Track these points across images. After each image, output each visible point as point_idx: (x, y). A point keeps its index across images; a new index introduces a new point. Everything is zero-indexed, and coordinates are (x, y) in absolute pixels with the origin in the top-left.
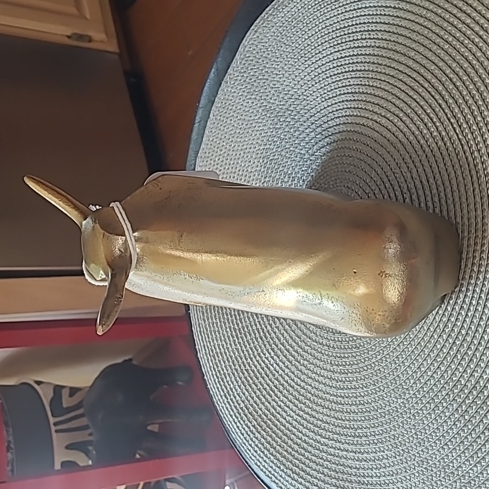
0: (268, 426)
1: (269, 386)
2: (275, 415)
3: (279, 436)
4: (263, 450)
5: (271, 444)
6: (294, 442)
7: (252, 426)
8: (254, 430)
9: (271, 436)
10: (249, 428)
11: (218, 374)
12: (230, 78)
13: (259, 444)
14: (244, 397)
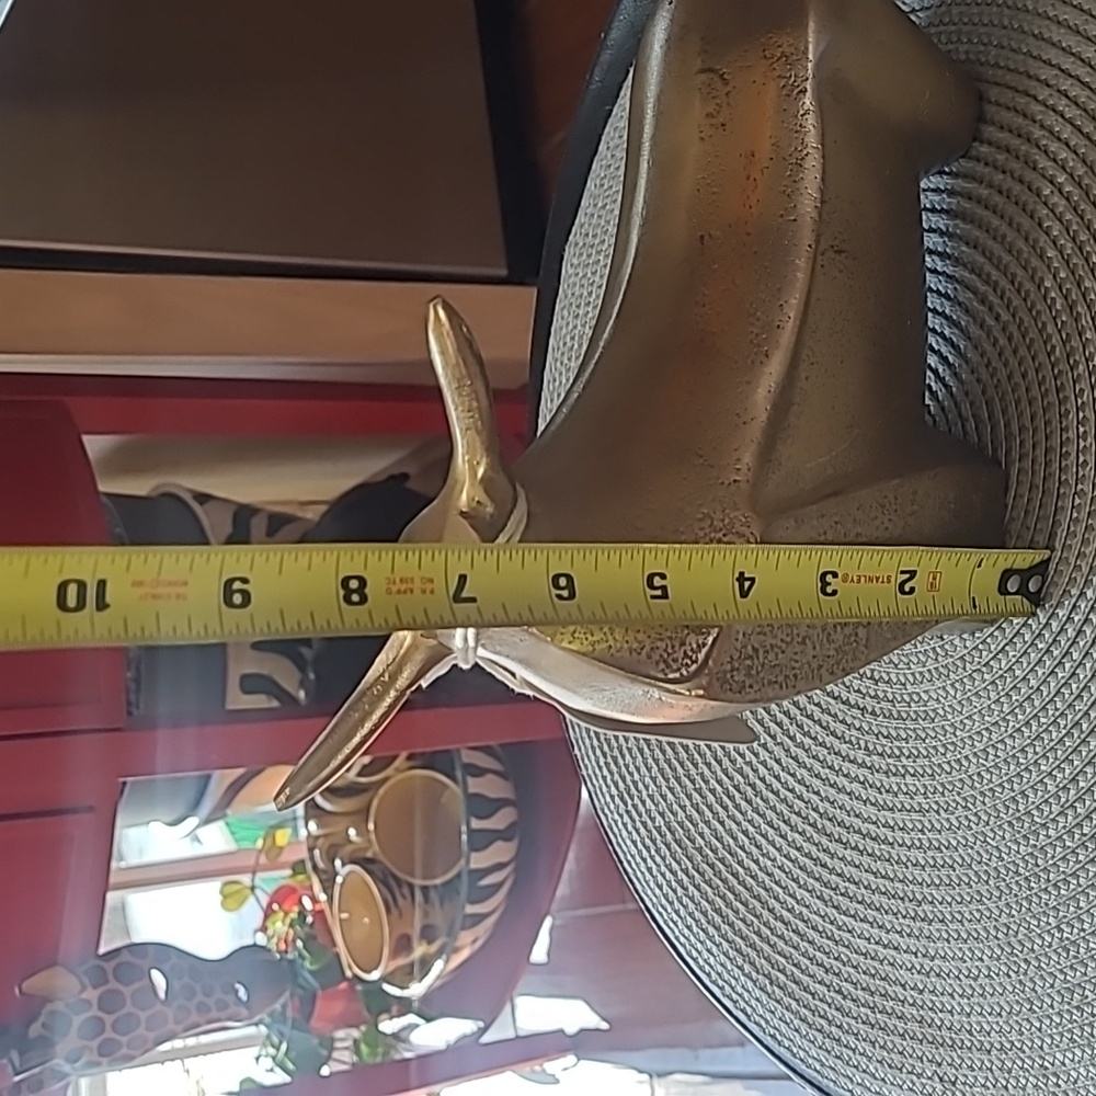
0: (718, 874)
1: (721, 786)
2: (733, 851)
4: (705, 925)
5: (724, 914)
6: (775, 914)
7: (682, 870)
8: (685, 879)
9: (723, 898)
11: (606, 748)
13: (696, 912)
14: (664, 804)
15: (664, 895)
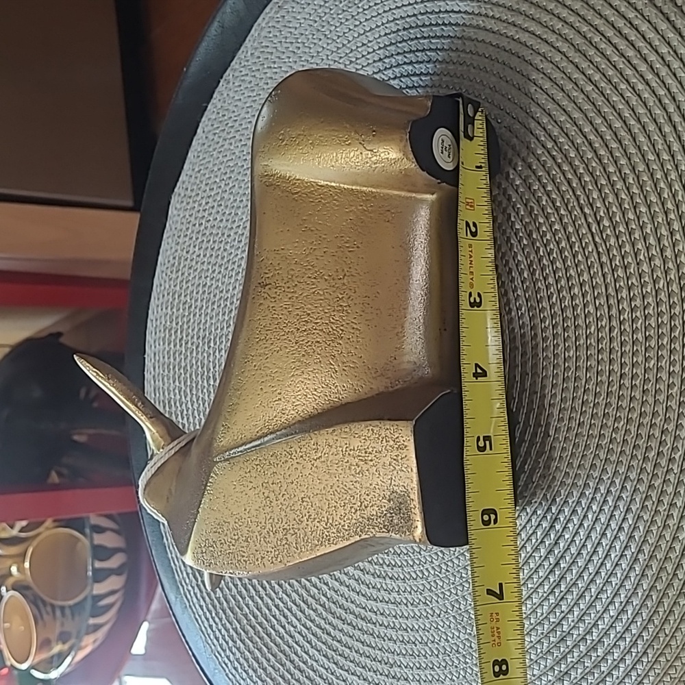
3: (274, 653)
4: (247, 668)
5: (260, 662)
10: (227, 631)
12: (233, 75)
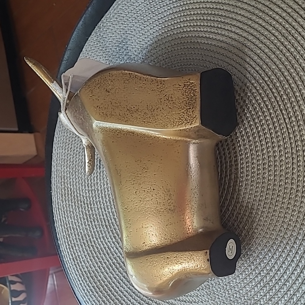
0: (105, 290)
1: (108, 262)
2: (110, 283)
7: (92, 286)
8: (93, 289)
9: (106, 297)
11: (69, 243)
13: (96, 301)
14: (88, 264)
15: (85, 293)
